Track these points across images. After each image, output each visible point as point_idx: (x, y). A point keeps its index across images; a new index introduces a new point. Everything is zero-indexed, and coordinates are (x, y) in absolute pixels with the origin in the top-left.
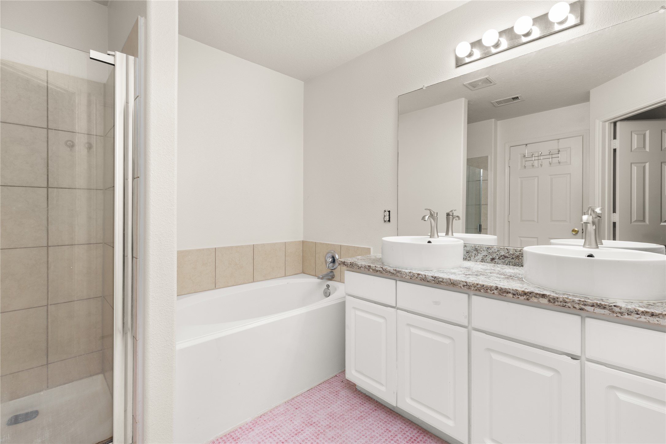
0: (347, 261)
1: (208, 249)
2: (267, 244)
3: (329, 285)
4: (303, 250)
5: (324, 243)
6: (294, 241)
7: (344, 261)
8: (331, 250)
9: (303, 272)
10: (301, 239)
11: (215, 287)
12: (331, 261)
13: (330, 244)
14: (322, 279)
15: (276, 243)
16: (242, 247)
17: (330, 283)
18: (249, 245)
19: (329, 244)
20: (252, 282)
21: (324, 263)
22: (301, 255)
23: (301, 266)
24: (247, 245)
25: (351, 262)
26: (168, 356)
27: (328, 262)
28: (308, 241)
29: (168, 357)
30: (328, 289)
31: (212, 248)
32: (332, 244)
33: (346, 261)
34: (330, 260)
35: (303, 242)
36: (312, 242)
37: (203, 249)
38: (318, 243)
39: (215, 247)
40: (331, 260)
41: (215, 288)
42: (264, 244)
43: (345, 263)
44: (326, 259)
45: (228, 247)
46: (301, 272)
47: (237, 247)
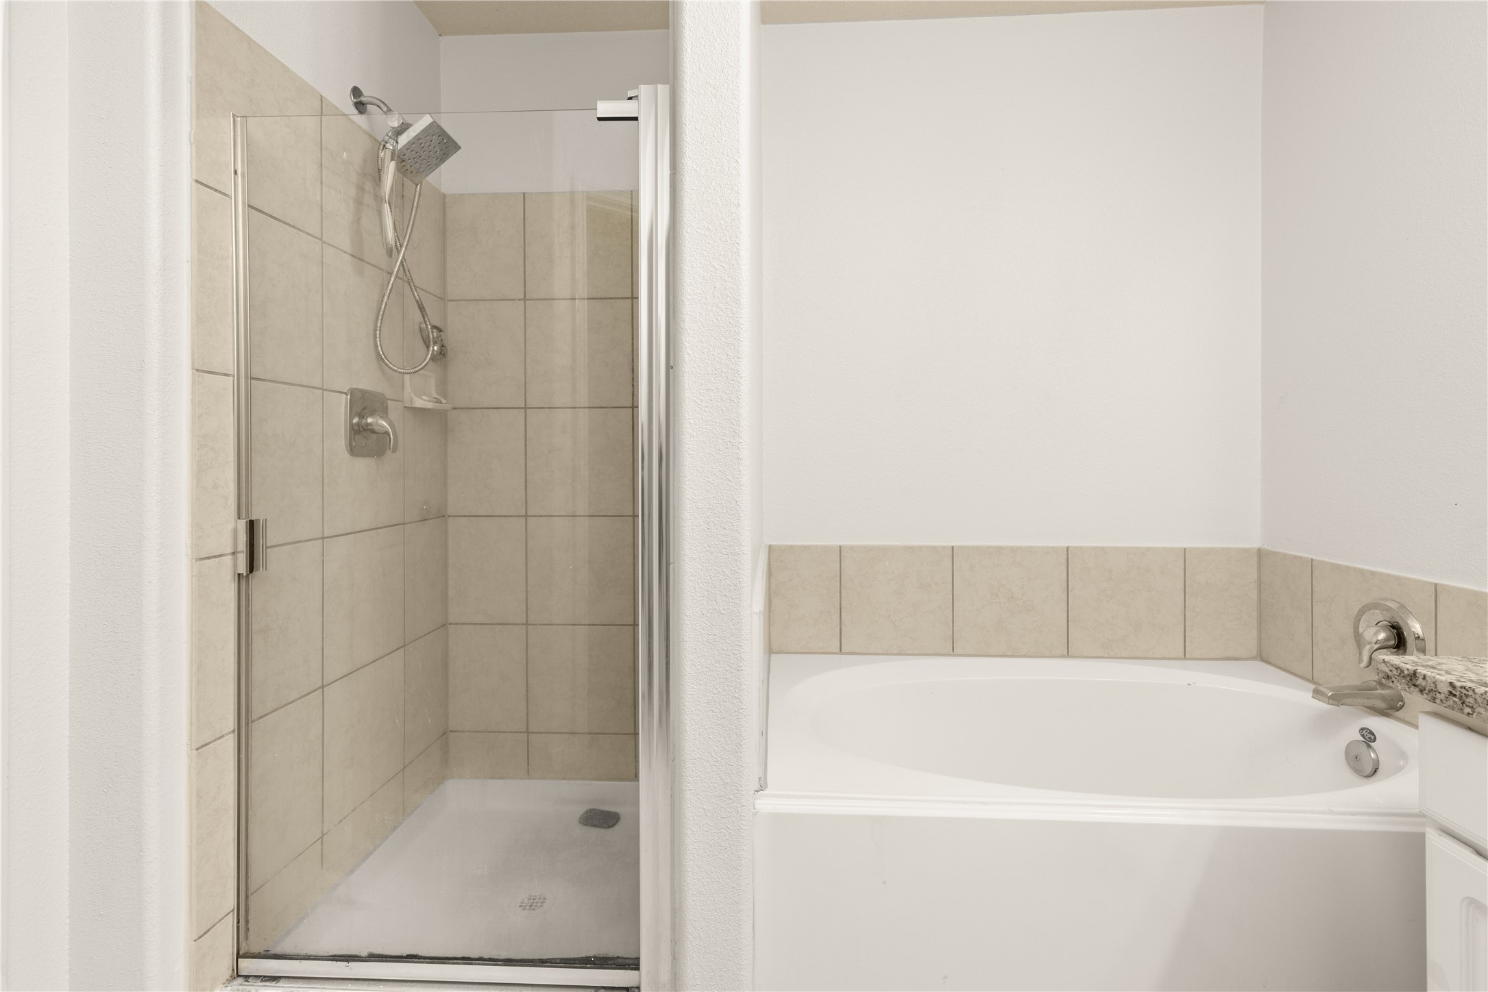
0: (1428, 673)
1: (934, 549)
2: (1115, 548)
3: (1371, 733)
4: (1259, 582)
5: (1348, 568)
6: (1223, 549)
7: (1415, 673)
8: (1387, 599)
9: (1262, 657)
10: (1254, 540)
11: (953, 650)
12: (1386, 640)
13: (1381, 574)
14: (1338, 698)
15: (1149, 549)
16: (1030, 550)
17: (1376, 724)
18: (1053, 548)
19: (1373, 573)
20: (1062, 656)
21: (1351, 643)
22: (1254, 595)
23: (1254, 633)
24: (1048, 547)
25: (1458, 684)
26: (729, 826)
27: (1369, 643)
28: (1280, 550)
29: (728, 828)
30: (1369, 746)
31: (944, 548)
32: (1389, 575)
33: (1421, 671)
34: (1377, 633)
35: (1260, 553)
36: (1295, 557)
37: (920, 548)
38: (1320, 562)
39: (953, 544)
40: (1382, 636)
41: (953, 652)
42: (1103, 548)
43: (1420, 681)
44: (1361, 630)
45: (988, 547)
46: (1254, 653)
47: (1014, 550)
